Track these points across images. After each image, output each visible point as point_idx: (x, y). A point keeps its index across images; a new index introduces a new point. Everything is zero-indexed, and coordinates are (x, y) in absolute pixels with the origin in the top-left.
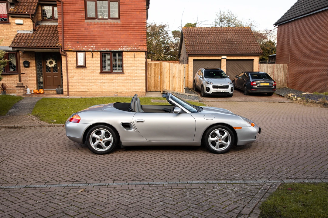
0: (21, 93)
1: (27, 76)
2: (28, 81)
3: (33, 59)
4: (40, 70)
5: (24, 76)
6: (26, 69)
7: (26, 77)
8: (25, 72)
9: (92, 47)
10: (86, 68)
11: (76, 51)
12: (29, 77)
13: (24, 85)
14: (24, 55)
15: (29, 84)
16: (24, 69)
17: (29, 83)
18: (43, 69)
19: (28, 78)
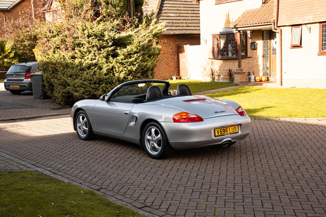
0: (238, 81)
1: (254, 60)
2: (255, 66)
3: (260, 39)
4: (266, 52)
5: (251, 60)
6: (253, 51)
7: (253, 62)
8: (252, 55)
9: (309, 17)
10: (302, 47)
11: (292, 26)
12: (255, 61)
13: (244, 71)
14: (252, 35)
15: (255, 70)
16: (252, 51)
17: (255, 68)
18: (269, 50)
19: (255, 63)
